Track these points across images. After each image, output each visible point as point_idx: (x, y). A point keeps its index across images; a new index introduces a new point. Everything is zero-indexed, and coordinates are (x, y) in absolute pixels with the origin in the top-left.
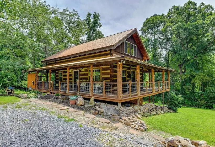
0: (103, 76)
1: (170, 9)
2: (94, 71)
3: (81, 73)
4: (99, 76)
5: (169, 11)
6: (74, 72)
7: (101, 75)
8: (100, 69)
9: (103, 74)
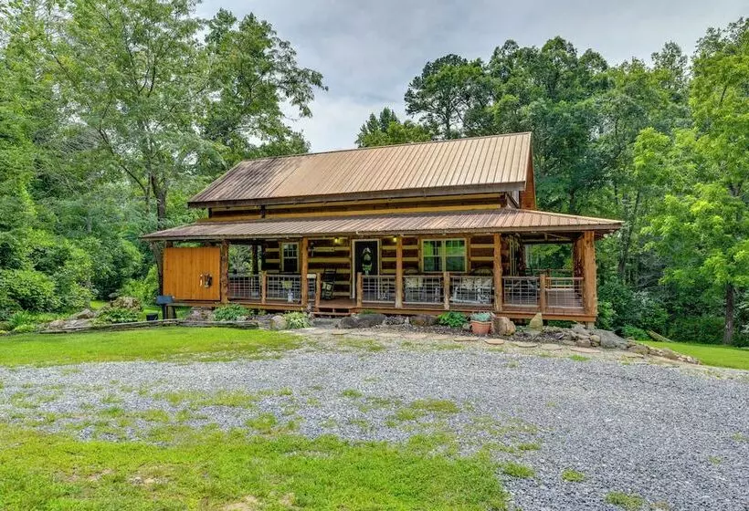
0: (473, 259)
1: (497, 48)
2: (444, 245)
3: (386, 248)
4: (462, 258)
5: (496, 54)
6: (356, 243)
7: (468, 255)
8: (465, 239)
9: (474, 252)
